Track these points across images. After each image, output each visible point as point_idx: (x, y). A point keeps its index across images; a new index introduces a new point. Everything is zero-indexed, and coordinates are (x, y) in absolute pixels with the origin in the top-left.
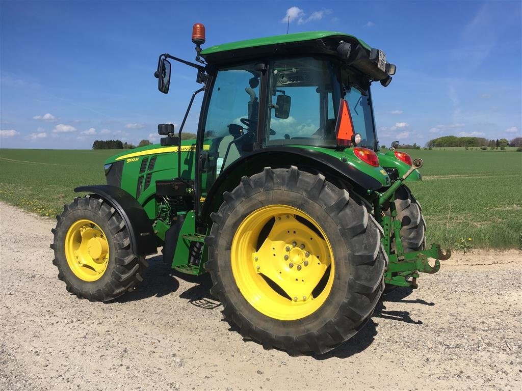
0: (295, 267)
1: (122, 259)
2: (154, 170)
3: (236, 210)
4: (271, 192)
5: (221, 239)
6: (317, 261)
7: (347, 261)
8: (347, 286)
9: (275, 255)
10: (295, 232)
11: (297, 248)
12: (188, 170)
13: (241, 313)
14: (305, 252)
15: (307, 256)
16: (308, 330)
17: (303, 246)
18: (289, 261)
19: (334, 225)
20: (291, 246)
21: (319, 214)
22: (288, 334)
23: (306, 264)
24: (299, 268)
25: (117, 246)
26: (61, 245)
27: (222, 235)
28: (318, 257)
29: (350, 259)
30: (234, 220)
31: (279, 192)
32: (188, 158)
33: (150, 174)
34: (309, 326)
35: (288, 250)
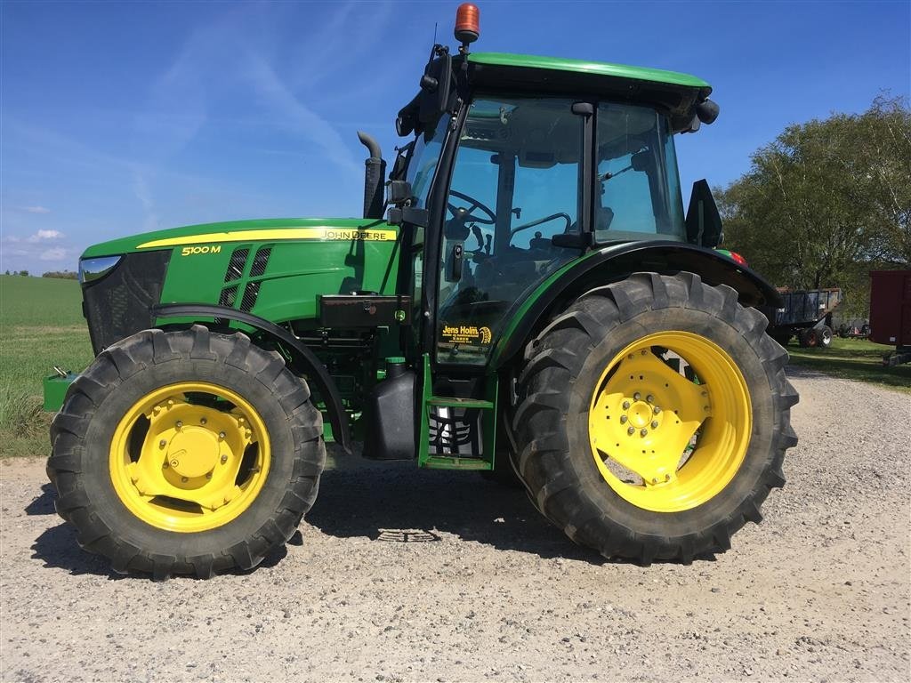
0: (637, 432)
1: (313, 462)
2: (267, 274)
3: (604, 343)
4: (664, 311)
5: (573, 393)
6: (676, 418)
7: (771, 407)
8: (771, 441)
9: (608, 417)
10: (641, 378)
11: (639, 402)
12: (354, 276)
13: (608, 516)
14: (653, 407)
15: (655, 412)
16: (717, 518)
17: (648, 399)
18: (627, 425)
19: (754, 358)
20: (630, 400)
21: (733, 342)
22: (688, 531)
23: (653, 426)
24: (643, 434)
25: (300, 435)
26: (96, 456)
27: (574, 387)
28: (676, 412)
29: (776, 402)
30: (597, 360)
31: (675, 311)
32: (354, 253)
33: (258, 283)
34: (718, 511)
35: (625, 407)
